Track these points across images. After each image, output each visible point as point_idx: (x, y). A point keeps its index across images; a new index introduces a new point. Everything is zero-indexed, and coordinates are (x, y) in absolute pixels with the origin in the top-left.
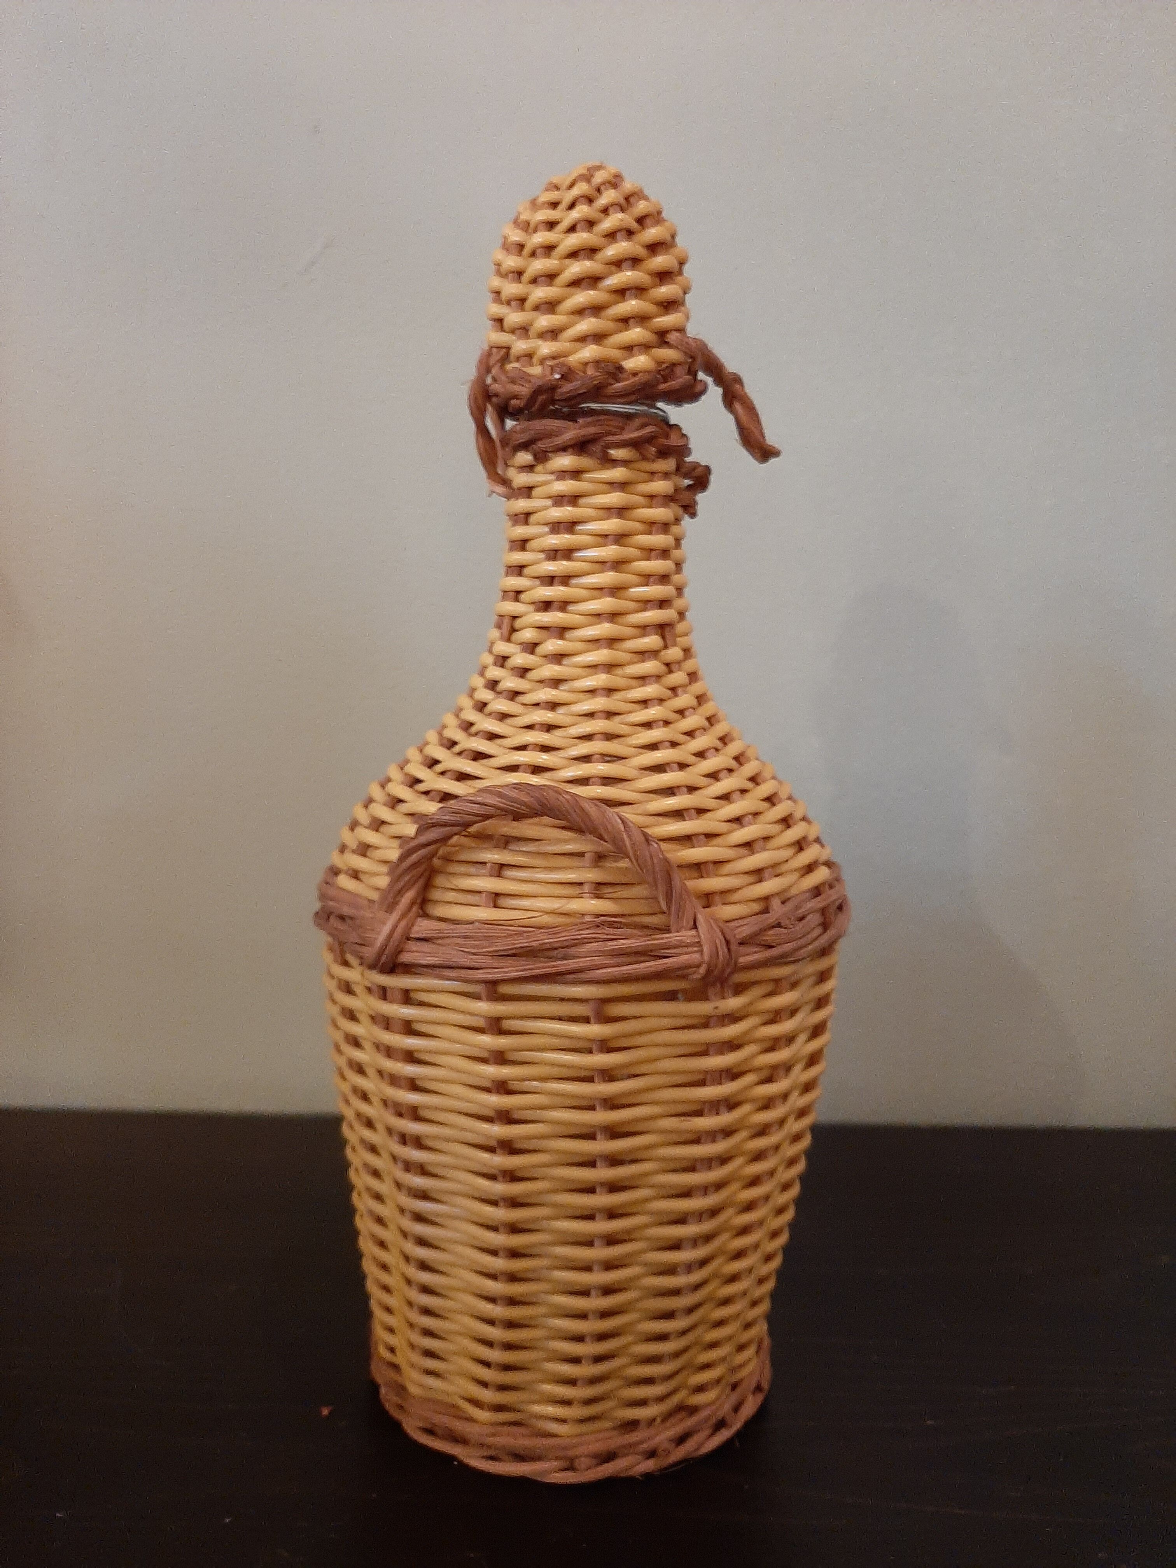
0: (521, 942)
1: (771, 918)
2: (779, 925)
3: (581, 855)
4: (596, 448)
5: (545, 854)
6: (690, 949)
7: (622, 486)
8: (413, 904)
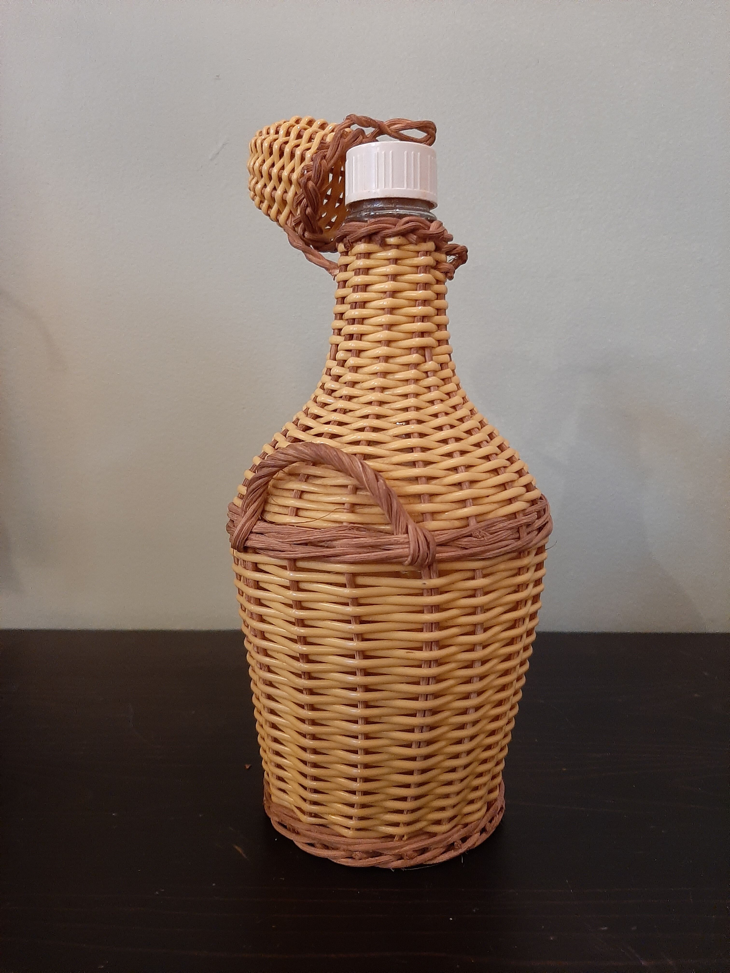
0: (305, 537)
1: (465, 531)
2: (471, 536)
3: (346, 486)
4: (378, 238)
5: (325, 486)
6: (404, 546)
7: (396, 261)
8: (255, 512)
